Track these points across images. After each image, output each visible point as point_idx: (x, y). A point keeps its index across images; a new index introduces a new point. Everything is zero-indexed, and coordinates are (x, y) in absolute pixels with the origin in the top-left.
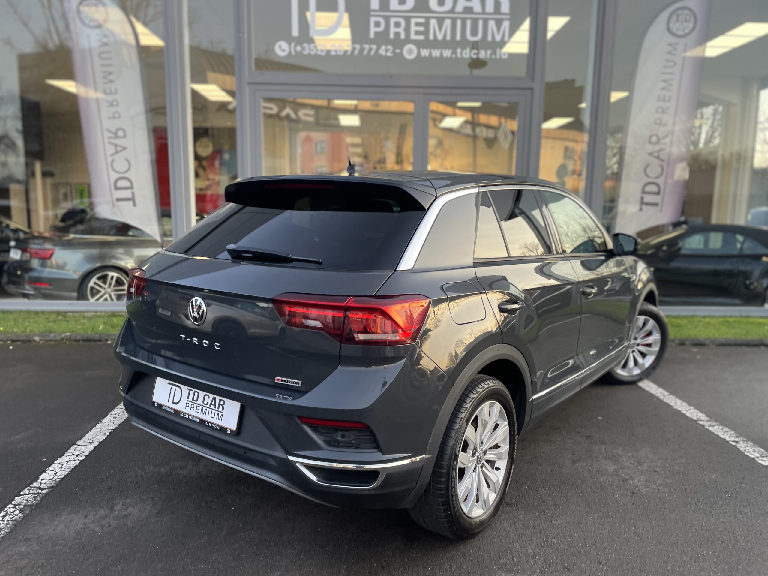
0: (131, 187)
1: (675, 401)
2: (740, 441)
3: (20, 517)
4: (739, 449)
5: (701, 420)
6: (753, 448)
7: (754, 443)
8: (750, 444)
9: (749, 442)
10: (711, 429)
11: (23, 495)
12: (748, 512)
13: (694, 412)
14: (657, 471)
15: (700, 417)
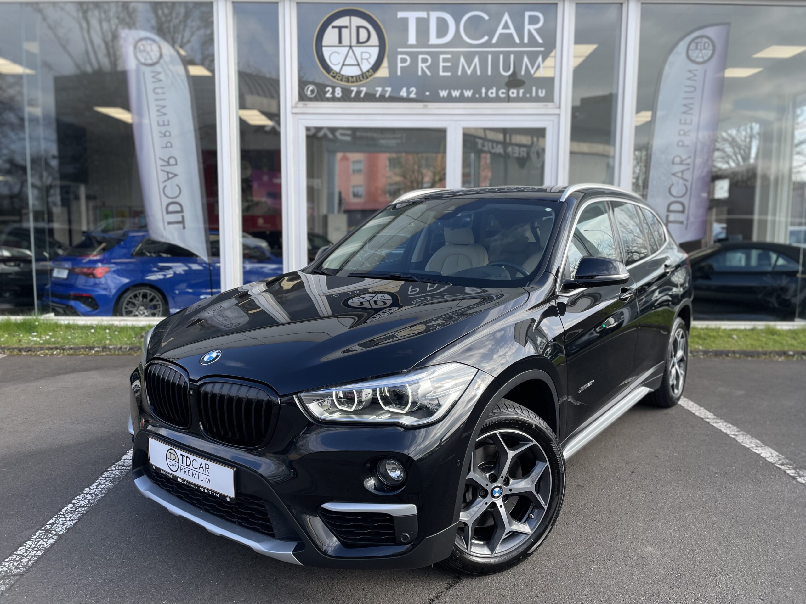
0: (182, 211)
1: (688, 403)
2: (739, 435)
3: (111, 486)
4: (737, 441)
5: (708, 418)
6: (750, 440)
7: (752, 437)
8: (749, 436)
9: (748, 435)
10: (715, 425)
11: (111, 470)
12: (732, 488)
13: (703, 412)
14: (658, 457)
15: (707, 416)
